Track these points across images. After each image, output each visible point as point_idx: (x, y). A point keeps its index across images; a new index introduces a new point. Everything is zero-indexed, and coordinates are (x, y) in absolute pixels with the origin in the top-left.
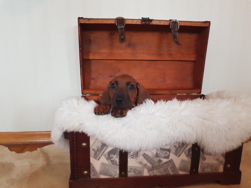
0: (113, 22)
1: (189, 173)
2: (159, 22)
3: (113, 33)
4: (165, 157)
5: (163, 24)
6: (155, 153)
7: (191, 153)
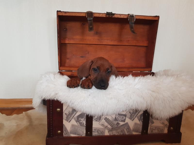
0: (84, 15)
1: (140, 134)
2: (120, 16)
3: (84, 24)
4: (122, 121)
5: (123, 17)
6: (114, 117)
7: (142, 118)
